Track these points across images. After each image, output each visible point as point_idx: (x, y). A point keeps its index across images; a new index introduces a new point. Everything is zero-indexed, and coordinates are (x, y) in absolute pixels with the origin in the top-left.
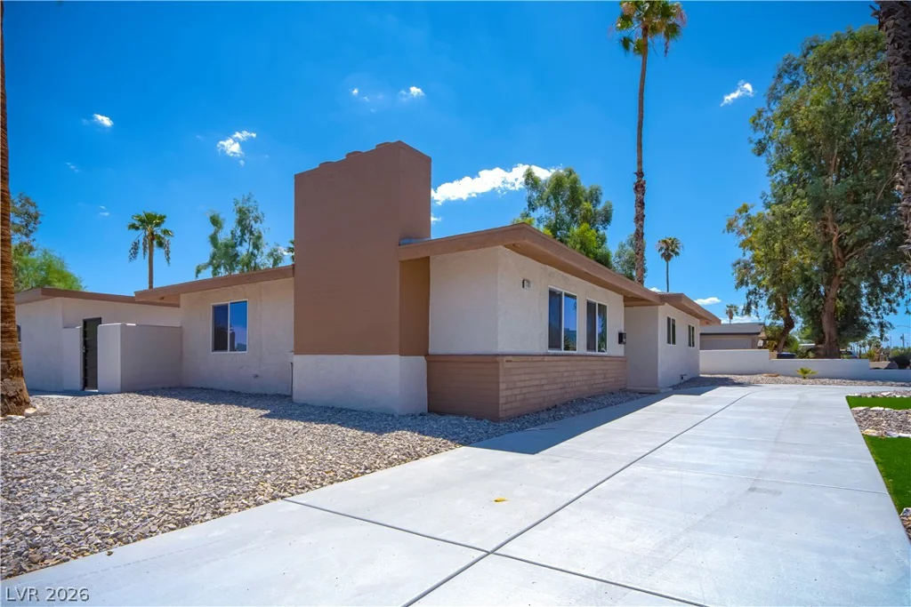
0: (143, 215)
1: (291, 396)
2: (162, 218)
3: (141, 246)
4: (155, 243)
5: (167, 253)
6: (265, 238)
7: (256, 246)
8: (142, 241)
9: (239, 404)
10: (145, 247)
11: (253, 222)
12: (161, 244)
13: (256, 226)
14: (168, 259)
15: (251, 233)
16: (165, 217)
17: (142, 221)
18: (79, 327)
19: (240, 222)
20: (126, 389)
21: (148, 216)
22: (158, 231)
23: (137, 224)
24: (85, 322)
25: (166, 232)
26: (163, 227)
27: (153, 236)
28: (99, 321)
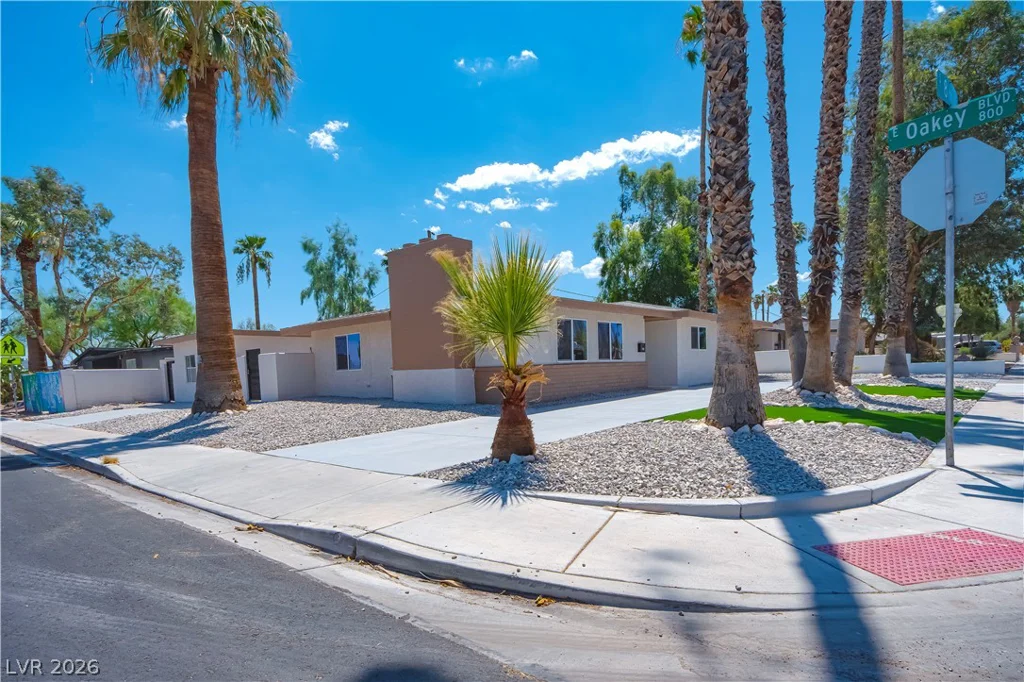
0: (244, 238)
1: (392, 398)
2: (263, 240)
3: (245, 269)
4: (257, 265)
5: (268, 275)
6: (359, 260)
7: (352, 268)
8: (245, 264)
9: (361, 403)
10: (248, 270)
11: (347, 246)
12: (263, 266)
13: (350, 249)
14: (269, 280)
15: (346, 256)
16: (265, 239)
17: (246, 246)
18: (244, 356)
19: (335, 247)
20: (282, 397)
21: (249, 239)
22: (260, 253)
23: (241, 248)
24: (248, 352)
25: (267, 254)
26: (264, 248)
27: (256, 259)
28: (258, 351)
